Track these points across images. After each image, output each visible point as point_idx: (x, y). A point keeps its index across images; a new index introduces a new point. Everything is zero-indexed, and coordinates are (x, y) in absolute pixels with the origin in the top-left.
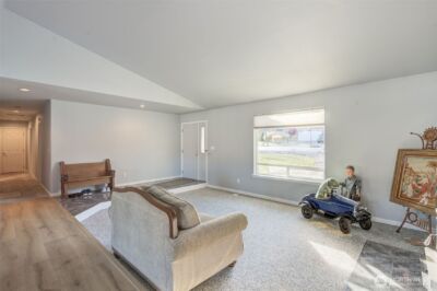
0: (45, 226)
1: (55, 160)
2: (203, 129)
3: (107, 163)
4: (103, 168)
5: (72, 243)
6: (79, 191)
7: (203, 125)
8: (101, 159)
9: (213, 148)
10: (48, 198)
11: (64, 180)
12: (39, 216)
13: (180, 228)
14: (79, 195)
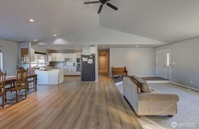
0: (108, 84)
1: (111, 66)
2: (168, 54)
3: (125, 68)
4: (124, 70)
5: (113, 90)
6: (117, 76)
7: (168, 52)
8: (123, 67)
9: (174, 63)
10: (109, 77)
11: (113, 72)
12: (107, 82)
13: (142, 91)
14: (117, 78)
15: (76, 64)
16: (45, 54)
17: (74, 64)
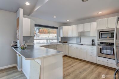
15: (97, 42)
16: (57, 28)
17: (93, 41)
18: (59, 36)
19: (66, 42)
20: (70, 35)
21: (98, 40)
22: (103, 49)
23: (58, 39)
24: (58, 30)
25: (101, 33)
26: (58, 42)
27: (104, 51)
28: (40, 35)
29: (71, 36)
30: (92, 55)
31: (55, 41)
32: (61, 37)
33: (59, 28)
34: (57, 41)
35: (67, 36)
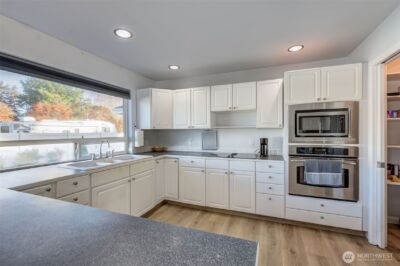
18: (136, 126)
19: (163, 151)
20: (179, 122)
21: (290, 141)
22: (308, 171)
23: (128, 140)
24: (130, 101)
25: (299, 115)
26: (131, 150)
27: (314, 177)
28: (38, 123)
29: (186, 127)
30: (270, 192)
31: (120, 147)
32: (146, 131)
33: (132, 94)
34: (127, 146)
35: (169, 127)
